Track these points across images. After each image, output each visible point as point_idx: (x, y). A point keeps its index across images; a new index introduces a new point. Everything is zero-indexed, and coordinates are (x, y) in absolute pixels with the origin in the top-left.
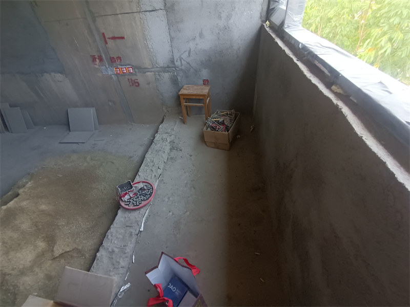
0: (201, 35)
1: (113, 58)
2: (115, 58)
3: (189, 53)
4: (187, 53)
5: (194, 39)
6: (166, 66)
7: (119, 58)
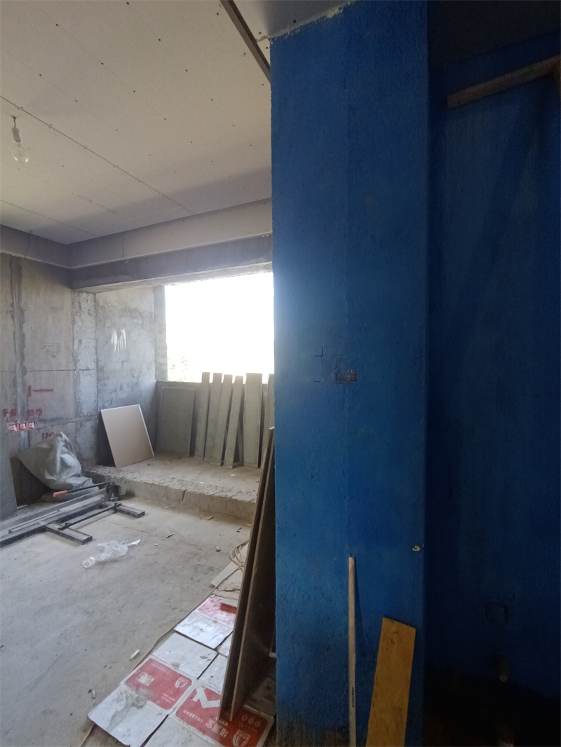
0: (121, 388)
1: (32, 411)
2: (35, 410)
3: (111, 402)
4: (109, 402)
5: (116, 391)
6: (89, 415)
7: (40, 411)
